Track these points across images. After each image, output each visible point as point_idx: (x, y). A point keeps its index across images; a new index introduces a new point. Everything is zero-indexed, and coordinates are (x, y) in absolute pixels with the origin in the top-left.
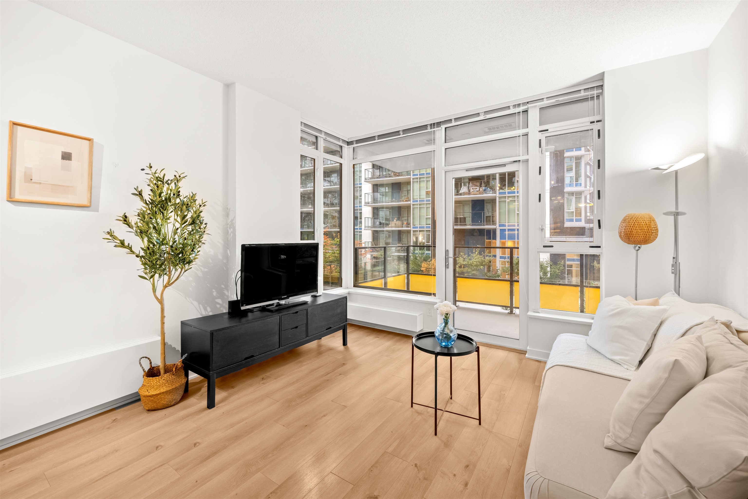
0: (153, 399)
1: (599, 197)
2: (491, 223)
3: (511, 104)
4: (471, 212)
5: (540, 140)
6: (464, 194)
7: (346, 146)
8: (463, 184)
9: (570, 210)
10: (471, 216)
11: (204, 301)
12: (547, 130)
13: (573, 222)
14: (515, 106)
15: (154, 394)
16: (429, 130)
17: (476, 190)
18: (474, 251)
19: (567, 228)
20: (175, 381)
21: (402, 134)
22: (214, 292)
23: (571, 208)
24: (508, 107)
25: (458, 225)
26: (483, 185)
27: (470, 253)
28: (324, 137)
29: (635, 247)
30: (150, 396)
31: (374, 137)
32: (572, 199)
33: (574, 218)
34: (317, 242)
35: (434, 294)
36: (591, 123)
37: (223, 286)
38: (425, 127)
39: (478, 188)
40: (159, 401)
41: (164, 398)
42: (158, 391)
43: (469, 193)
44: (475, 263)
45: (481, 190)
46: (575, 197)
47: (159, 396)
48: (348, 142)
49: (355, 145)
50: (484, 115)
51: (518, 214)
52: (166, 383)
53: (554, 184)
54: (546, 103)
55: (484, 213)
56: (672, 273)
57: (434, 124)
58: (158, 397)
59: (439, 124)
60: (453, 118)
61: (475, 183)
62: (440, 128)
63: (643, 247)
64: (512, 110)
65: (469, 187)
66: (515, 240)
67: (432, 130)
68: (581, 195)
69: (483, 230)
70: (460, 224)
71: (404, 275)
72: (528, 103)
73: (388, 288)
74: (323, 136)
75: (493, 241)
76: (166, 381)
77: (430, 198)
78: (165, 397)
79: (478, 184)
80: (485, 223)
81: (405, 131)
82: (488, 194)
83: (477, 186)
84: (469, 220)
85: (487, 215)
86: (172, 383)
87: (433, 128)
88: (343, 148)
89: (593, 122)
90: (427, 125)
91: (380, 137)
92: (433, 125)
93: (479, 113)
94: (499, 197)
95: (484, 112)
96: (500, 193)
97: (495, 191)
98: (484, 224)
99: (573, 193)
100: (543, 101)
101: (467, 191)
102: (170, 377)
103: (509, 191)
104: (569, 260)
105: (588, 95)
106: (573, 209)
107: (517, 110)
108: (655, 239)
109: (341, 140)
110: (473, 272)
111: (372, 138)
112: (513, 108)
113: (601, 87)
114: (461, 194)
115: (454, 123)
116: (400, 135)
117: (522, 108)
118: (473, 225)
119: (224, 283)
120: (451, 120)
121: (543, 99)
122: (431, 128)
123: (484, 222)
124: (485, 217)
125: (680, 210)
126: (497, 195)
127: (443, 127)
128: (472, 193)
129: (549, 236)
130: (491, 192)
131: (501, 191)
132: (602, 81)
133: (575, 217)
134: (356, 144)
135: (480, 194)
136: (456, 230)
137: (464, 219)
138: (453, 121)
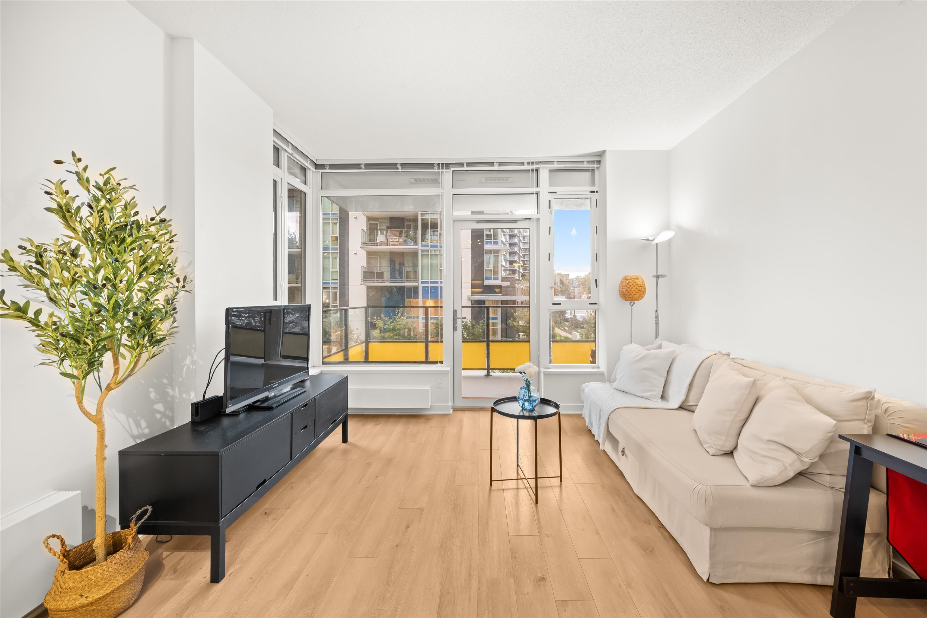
0: (95, 607)
1: (597, 260)
2: (413, 279)
3: (526, 161)
4: (389, 265)
5: (550, 201)
6: (381, 244)
7: (313, 169)
8: (379, 232)
9: (489, 268)
10: (389, 271)
11: (135, 412)
12: (556, 193)
13: (492, 280)
14: (529, 163)
15: (101, 596)
16: (436, 170)
17: (395, 240)
18: (396, 313)
19: (486, 286)
20: (134, 560)
21: (401, 168)
22: (151, 392)
23: (490, 266)
24: (523, 163)
25: (374, 280)
26: (403, 235)
28: (291, 152)
29: (631, 303)
30: (91, 604)
31: (360, 164)
32: (490, 257)
33: (493, 276)
35: (441, 362)
36: (589, 193)
37: (165, 381)
38: (431, 165)
39: (397, 238)
40: (109, 606)
41: (119, 598)
42: (109, 588)
43: (387, 243)
45: (401, 240)
46: (493, 255)
47: (109, 597)
48: (316, 164)
49: (327, 171)
50: (498, 166)
51: (441, 270)
52: (120, 568)
54: (556, 166)
55: (404, 267)
57: (443, 164)
58: (108, 599)
59: (448, 165)
60: (465, 161)
61: (394, 232)
62: (448, 170)
63: (636, 303)
64: (526, 167)
65: (386, 236)
66: (438, 298)
67: (440, 170)
68: (498, 253)
69: (403, 288)
70: (377, 281)
71: (362, 345)
72: (540, 162)
73: (370, 360)
74: (290, 150)
75: (414, 300)
76: (120, 565)
77: (337, 245)
78: (121, 595)
79: (397, 233)
80: (405, 279)
81: (404, 166)
82: (409, 245)
83: (395, 235)
84: (387, 275)
86: (130, 565)
87: (442, 169)
88: (308, 172)
89: (594, 192)
90: (434, 163)
91: (368, 166)
92: (441, 166)
93: (493, 163)
94: (421, 250)
95: (499, 163)
96: (422, 246)
97: (417, 243)
98: (404, 281)
99: (491, 251)
100: (554, 164)
101: (385, 241)
102: (126, 555)
103: (431, 244)
105: (590, 167)
106: (492, 268)
107: (530, 167)
108: (644, 296)
109: (308, 159)
110: (396, 337)
111: (357, 166)
112: (527, 165)
113: (599, 162)
114: (377, 244)
115: (465, 168)
116: (397, 168)
117: (535, 167)
118: (391, 281)
119: (167, 375)
120: (463, 164)
121: (554, 162)
122: (439, 168)
124: (405, 272)
125: (660, 273)
126: (420, 248)
127: (452, 170)
128: (390, 244)
129: (471, 295)
130: (412, 244)
131: (424, 243)
132: (600, 157)
134: (329, 169)
135: (400, 245)
136: (368, 287)
137: (380, 275)
138: (465, 165)
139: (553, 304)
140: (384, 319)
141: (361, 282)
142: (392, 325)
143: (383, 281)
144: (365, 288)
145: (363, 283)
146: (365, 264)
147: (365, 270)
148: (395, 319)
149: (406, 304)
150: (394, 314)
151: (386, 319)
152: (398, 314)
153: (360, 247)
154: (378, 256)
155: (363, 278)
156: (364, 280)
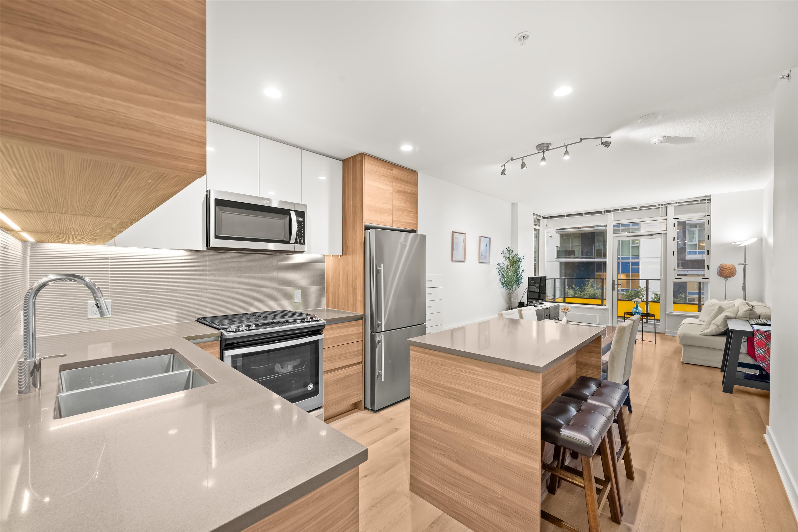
1: (708, 254)
2: (602, 256)
3: (657, 204)
4: (580, 245)
5: (674, 223)
7: (543, 219)
9: (693, 242)
10: (580, 249)
12: (679, 218)
13: (696, 254)
14: (659, 205)
16: (603, 214)
18: (586, 284)
19: (688, 260)
21: (584, 214)
24: (655, 205)
25: (567, 258)
27: (582, 286)
29: (725, 279)
31: (564, 215)
32: (695, 231)
34: (545, 276)
35: (605, 305)
36: (704, 216)
38: (601, 212)
44: (588, 295)
46: (699, 229)
48: (544, 217)
49: (548, 219)
53: (682, 246)
55: (594, 245)
56: (742, 290)
57: (607, 211)
59: (610, 211)
60: (620, 208)
62: (611, 213)
63: (729, 279)
66: (630, 272)
69: (593, 263)
70: (569, 258)
72: (669, 204)
75: (603, 273)
80: (596, 256)
81: (587, 213)
84: (578, 253)
85: (597, 248)
88: (540, 221)
89: (705, 216)
91: (568, 215)
92: (605, 212)
93: (637, 207)
98: (594, 257)
100: (678, 204)
104: (690, 293)
105: (704, 202)
106: (696, 242)
107: (661, 207)
108: (735, 275)
109: (540, 216)
112: (658, 207)
113: (709, 200)
117: (664, 207)
118: (582, 258)
120: (617, 210)
121: (676, 202)
123: (594, 255)
124: (596, 250)
125: (746, 263)
127: (612, 213)
132: (710, 197)
133: (699, 250)
134: (550, 219)
136: (561, 263)
137: (572, 253)
138: (620, 210)
139: (676, 278)
140: (575, 289)
141: (555, 259)
142: (582, 294)
143: (574, 258)
144: (558, 264)
145: (557, 259)
146: (559, 245)
147: (559, 250)
148: (585, 289)
149: (596, 277)
150: (584, 285)
151: (577, 289)
152: (588, 285)
153: (554, 231)
154: (570, 238)
155: (557, 256)
156: (558, 258)
